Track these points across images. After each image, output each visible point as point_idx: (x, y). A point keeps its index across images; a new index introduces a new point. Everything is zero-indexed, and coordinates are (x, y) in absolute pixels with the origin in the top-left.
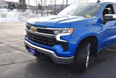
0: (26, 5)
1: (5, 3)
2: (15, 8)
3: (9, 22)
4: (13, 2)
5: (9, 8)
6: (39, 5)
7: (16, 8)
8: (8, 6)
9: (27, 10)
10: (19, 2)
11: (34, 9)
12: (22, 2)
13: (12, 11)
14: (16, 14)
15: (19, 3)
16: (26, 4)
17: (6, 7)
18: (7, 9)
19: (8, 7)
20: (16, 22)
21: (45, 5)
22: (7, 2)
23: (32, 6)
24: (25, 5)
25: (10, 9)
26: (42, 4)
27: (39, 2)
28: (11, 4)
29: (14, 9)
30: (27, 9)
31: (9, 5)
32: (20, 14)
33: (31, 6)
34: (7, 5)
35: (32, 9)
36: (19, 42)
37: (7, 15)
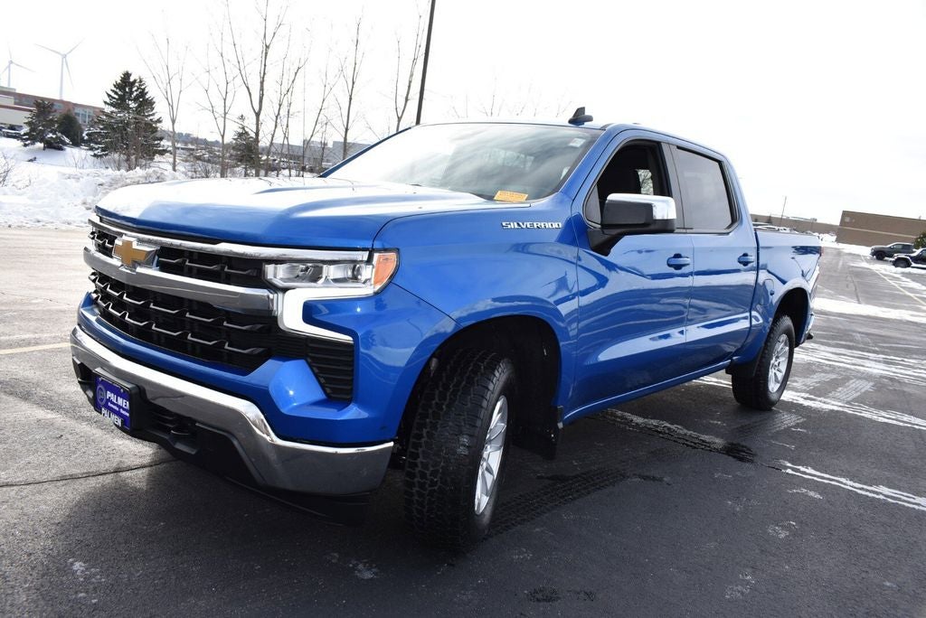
0: (155, 130)
1: (10, 101)
2: (77, 143)
3: (13, 220)
4: (68, 103)
5: (32, 137)
6: (243, 135)
7: (87, 142)
8: (29, 124)
9: (157, 158)
10: (111, 105)
11: (209, 161)
12: (133, 105)
13: (55, 156)
14: (78, 179)
15: (108, 109)
16: (159, 121)
17: (12, 127)
18: (16, 143)
19: (26, 129)
20: (64, 227)
21: (279, 140)
22: (22, 100)
23: (196, 141)
24: (151, 129)
25: (40, 145)
26: (262, 128)
27: (242, 117)
28: (56, 116)
29: (68, 150)
30: (162, 152)
31: (37, 116)
32: (101, 180)
33: (187, 139)
34: (21, 118)
35: (198, 158)
36: (52, 351)
37: (12, 178)
